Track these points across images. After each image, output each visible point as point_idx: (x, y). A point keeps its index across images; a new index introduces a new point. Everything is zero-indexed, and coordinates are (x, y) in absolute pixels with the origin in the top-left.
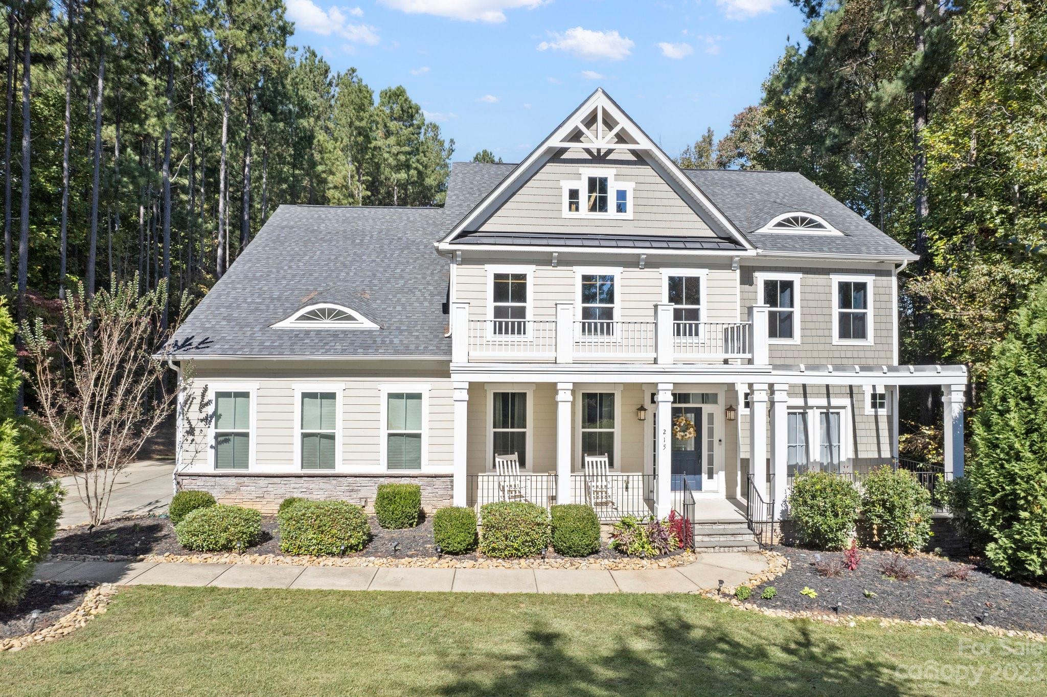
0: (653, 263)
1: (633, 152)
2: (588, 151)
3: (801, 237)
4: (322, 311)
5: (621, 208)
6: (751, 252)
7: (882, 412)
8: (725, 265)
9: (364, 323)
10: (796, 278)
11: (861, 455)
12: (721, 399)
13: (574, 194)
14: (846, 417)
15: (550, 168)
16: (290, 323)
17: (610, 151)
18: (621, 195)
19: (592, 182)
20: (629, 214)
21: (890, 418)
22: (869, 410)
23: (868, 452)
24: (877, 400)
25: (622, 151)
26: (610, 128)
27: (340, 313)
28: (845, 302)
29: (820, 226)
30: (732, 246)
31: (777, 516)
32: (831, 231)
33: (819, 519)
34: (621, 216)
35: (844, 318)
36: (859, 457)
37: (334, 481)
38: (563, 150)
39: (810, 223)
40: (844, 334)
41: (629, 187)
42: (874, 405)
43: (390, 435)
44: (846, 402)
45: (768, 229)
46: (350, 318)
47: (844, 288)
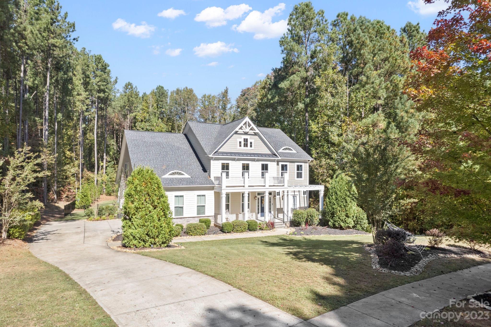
0: (258, 160)
1: (254, 133)
2: (244, 132)
3: (288, 153)
4: (175, 172)
5: (251, 146)
6: (280, 158)
7: (305, 196)
8: (274, 161)
9: (186, 176)
10: (288, 164)
11: (301, 206)
12: (272, 194)
13: (240, 142)
14: (298, 197)
15: (235, 135)
16: (167, 176)
17: (248, 132)
18: (251, 143)
19: (244, 139)
20: (253, 148)
21: (307, 197)
22: (303, 196)
23: (302, 205)
24: (304, 193)
25: (251, 132)
26: (249, 127)
27: (180, 173)
28: (298, 169)
29: (292, 150)
30: (274, 156)
31: (289, 220)
32: (294, 151)
33: (299, 219)
34: (251, 148)
35: (298, 173)
37: (183, 219)
38: (238, 131)
39: (290, 149)
40: (298, 177)
41: (253, 141)
42: (304, 194)
43: (197, 206)
44: (298, 193)
45: (281, 151)
46: (183, 174)
47: (298, 166)
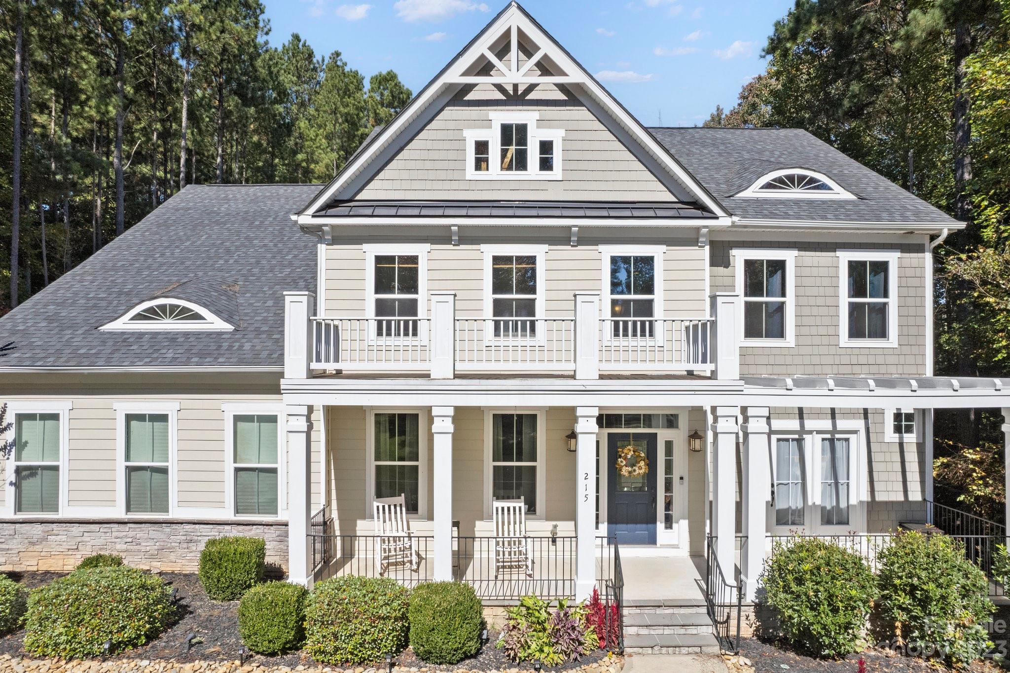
0: (589, 238)
1: (562, 87)
2: (500, 88)
3: (797, 202)
4: (163, 308)
5: (546, 164)
6: (724, 221)
7: (911, 439)
8: (690, 239)
9: (214, 323)
10: (789, 256)
11: (880, 497)
12: (683, 422)
13: (482, 147)
14: (857, 445)
15: (450, 113)
16: (122, 324)
17: (532, 87)
18: (546, 147)
19: (506, 129)
20: (557, 172)
21: (921, 447)
22: (891, 436)
23: (891, 493)
24: (903, 422)
25: (547, 86)
26: (529, 55)
27: (185, 310)
28: (858, 288)
29: (824, 187)
30: (698, 213)
32: (840, 194)
34: (546, 175)
35: (855, 309)
36: (877, 499)
37: (167, 529)
38: (469, 88)
39: (812, 184)
40: (856, 332)
41: (556, 136)
42: (898, 429)
43: (237, 470)
44: (859, 424)
45: (753, 192)
46: (197, 317)
47: (856, 270)
